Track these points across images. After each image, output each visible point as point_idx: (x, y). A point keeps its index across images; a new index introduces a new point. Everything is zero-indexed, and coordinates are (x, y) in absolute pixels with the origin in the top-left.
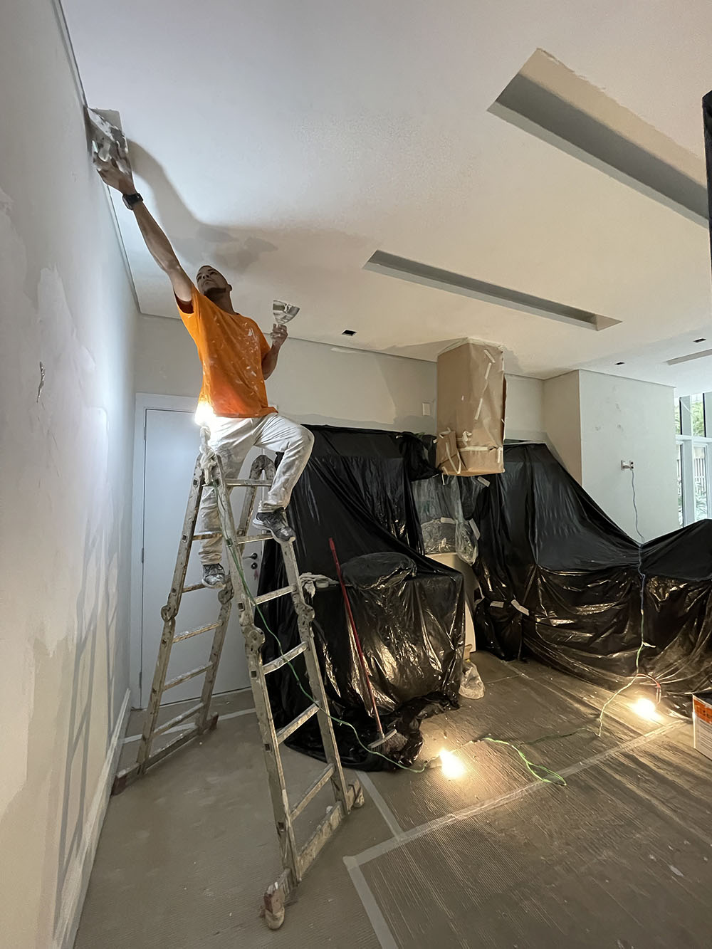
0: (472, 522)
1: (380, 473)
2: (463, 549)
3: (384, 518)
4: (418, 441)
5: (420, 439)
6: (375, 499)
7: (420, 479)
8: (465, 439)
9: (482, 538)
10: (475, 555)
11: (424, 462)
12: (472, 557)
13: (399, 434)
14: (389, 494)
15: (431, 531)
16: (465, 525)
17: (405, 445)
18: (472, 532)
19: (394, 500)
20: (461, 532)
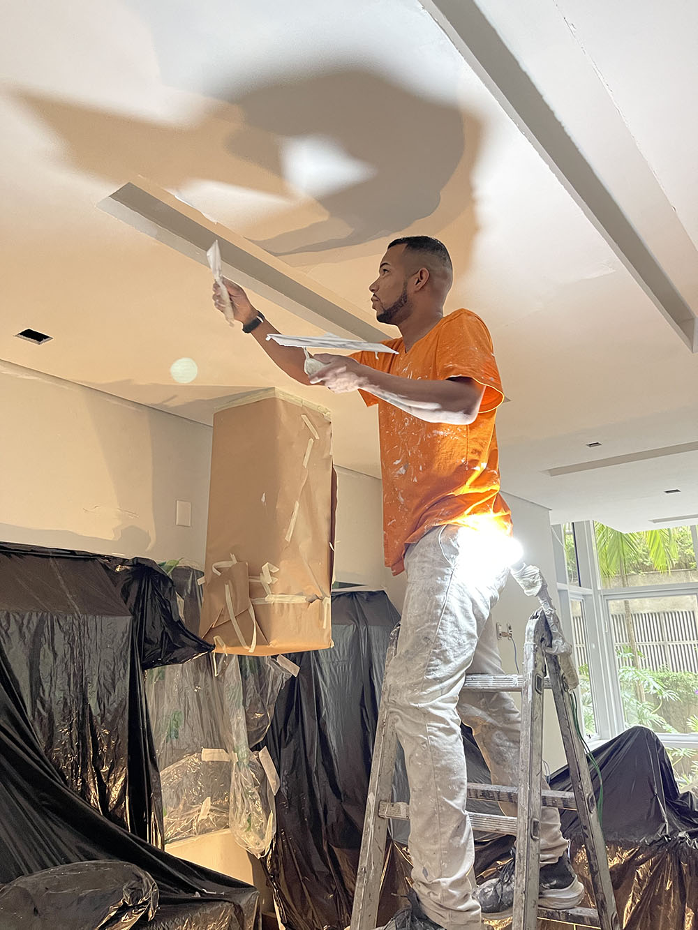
0: (264, 755)
1: (76, 653)
2: (244, 820)
3: (75, 766)
4: (165, 579)
5: (169, 574)
6: (57, 718)
7: (164, 664)
8: (266, 579)
9: (283, 790)
10: (270, 832)
11: (177, 626)
12: (262, 837)
13: (124, 562)
14: (92, 702)
15: (180, 784)
16: (251, 764)
17: (135, 587)
18: (264, 779)
19: (103, 716)
20: (242, 778)
